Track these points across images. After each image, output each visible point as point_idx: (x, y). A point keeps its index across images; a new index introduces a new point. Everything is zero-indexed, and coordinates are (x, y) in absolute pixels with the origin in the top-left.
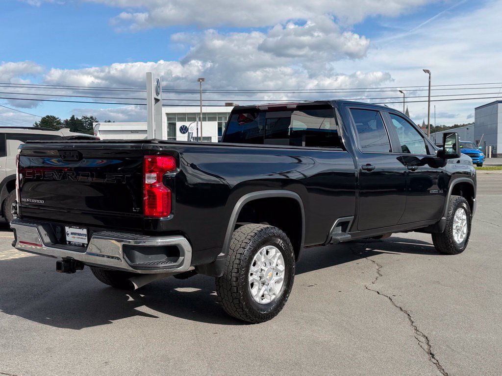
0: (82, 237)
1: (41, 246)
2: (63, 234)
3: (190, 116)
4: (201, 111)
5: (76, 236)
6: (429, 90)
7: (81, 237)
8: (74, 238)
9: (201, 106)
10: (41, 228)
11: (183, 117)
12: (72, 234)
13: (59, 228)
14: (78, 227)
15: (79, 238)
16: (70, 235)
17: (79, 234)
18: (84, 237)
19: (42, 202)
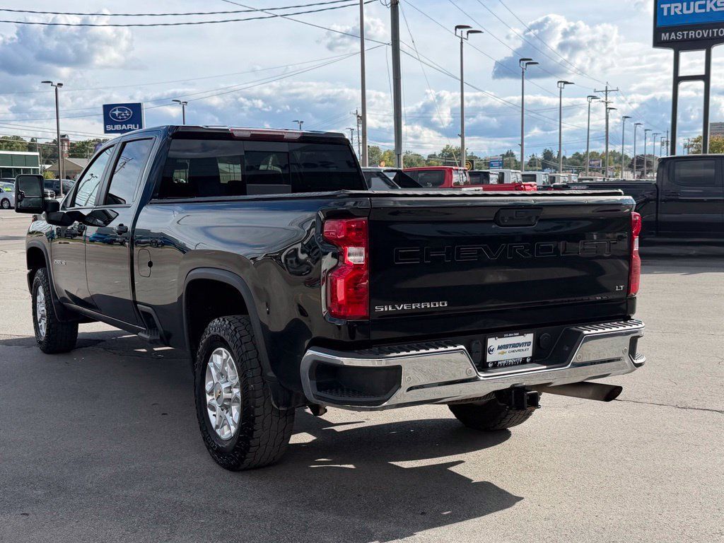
0: (521, 348)
1: (475, 379)
5: (508, 350)
7: (519, 348)
8: (503, 353)
12: (500, 348)
14: (518, 334)
15: (513, 351)
16: (496, 352)
17: (514, 345)
18: (527, 347)
19: (443, 304)
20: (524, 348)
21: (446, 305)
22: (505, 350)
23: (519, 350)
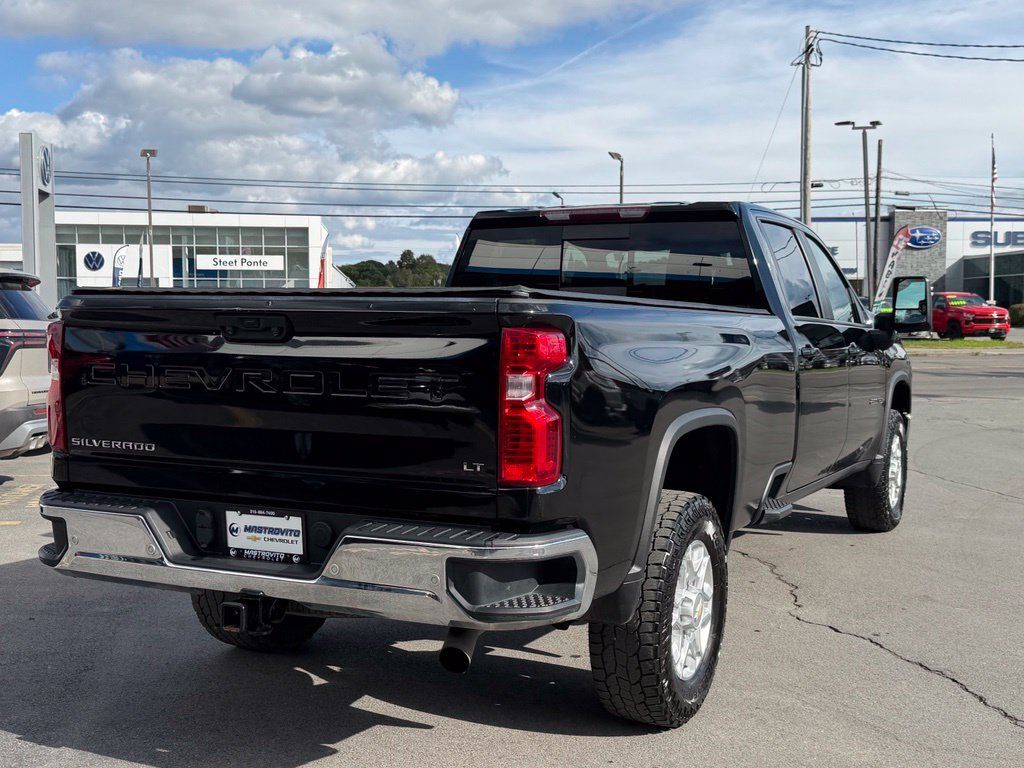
0: (284, 537)
1: (160, 562)
2: (220, 530)
3: (108, 232)
4: (150, 222)
5: (262, 535)
6: (621, 193)
7: (279, 537)
8: (255, 539)
9: (150, 210)
10: (153, 516)
11: (91, 233)
12: (248, 529)
13: (208, 515)
14: (273, 513)
15: (272, 540)
16: (242, 534)
17: (272, 531)
18: (293, 538)
19: (150, 447)
20: (290, 538)
21: (153, 449)
22: (258, 535)
23: (280, 540)
